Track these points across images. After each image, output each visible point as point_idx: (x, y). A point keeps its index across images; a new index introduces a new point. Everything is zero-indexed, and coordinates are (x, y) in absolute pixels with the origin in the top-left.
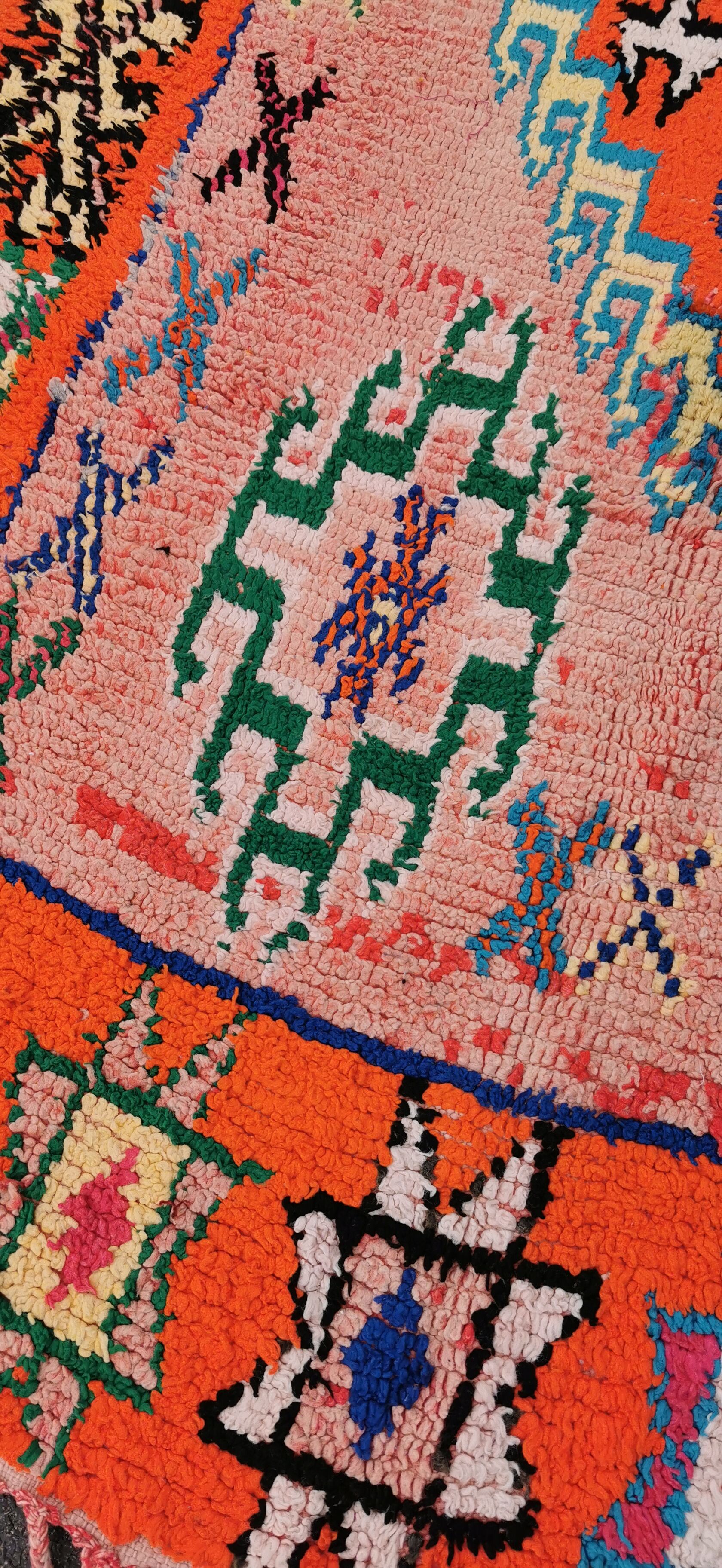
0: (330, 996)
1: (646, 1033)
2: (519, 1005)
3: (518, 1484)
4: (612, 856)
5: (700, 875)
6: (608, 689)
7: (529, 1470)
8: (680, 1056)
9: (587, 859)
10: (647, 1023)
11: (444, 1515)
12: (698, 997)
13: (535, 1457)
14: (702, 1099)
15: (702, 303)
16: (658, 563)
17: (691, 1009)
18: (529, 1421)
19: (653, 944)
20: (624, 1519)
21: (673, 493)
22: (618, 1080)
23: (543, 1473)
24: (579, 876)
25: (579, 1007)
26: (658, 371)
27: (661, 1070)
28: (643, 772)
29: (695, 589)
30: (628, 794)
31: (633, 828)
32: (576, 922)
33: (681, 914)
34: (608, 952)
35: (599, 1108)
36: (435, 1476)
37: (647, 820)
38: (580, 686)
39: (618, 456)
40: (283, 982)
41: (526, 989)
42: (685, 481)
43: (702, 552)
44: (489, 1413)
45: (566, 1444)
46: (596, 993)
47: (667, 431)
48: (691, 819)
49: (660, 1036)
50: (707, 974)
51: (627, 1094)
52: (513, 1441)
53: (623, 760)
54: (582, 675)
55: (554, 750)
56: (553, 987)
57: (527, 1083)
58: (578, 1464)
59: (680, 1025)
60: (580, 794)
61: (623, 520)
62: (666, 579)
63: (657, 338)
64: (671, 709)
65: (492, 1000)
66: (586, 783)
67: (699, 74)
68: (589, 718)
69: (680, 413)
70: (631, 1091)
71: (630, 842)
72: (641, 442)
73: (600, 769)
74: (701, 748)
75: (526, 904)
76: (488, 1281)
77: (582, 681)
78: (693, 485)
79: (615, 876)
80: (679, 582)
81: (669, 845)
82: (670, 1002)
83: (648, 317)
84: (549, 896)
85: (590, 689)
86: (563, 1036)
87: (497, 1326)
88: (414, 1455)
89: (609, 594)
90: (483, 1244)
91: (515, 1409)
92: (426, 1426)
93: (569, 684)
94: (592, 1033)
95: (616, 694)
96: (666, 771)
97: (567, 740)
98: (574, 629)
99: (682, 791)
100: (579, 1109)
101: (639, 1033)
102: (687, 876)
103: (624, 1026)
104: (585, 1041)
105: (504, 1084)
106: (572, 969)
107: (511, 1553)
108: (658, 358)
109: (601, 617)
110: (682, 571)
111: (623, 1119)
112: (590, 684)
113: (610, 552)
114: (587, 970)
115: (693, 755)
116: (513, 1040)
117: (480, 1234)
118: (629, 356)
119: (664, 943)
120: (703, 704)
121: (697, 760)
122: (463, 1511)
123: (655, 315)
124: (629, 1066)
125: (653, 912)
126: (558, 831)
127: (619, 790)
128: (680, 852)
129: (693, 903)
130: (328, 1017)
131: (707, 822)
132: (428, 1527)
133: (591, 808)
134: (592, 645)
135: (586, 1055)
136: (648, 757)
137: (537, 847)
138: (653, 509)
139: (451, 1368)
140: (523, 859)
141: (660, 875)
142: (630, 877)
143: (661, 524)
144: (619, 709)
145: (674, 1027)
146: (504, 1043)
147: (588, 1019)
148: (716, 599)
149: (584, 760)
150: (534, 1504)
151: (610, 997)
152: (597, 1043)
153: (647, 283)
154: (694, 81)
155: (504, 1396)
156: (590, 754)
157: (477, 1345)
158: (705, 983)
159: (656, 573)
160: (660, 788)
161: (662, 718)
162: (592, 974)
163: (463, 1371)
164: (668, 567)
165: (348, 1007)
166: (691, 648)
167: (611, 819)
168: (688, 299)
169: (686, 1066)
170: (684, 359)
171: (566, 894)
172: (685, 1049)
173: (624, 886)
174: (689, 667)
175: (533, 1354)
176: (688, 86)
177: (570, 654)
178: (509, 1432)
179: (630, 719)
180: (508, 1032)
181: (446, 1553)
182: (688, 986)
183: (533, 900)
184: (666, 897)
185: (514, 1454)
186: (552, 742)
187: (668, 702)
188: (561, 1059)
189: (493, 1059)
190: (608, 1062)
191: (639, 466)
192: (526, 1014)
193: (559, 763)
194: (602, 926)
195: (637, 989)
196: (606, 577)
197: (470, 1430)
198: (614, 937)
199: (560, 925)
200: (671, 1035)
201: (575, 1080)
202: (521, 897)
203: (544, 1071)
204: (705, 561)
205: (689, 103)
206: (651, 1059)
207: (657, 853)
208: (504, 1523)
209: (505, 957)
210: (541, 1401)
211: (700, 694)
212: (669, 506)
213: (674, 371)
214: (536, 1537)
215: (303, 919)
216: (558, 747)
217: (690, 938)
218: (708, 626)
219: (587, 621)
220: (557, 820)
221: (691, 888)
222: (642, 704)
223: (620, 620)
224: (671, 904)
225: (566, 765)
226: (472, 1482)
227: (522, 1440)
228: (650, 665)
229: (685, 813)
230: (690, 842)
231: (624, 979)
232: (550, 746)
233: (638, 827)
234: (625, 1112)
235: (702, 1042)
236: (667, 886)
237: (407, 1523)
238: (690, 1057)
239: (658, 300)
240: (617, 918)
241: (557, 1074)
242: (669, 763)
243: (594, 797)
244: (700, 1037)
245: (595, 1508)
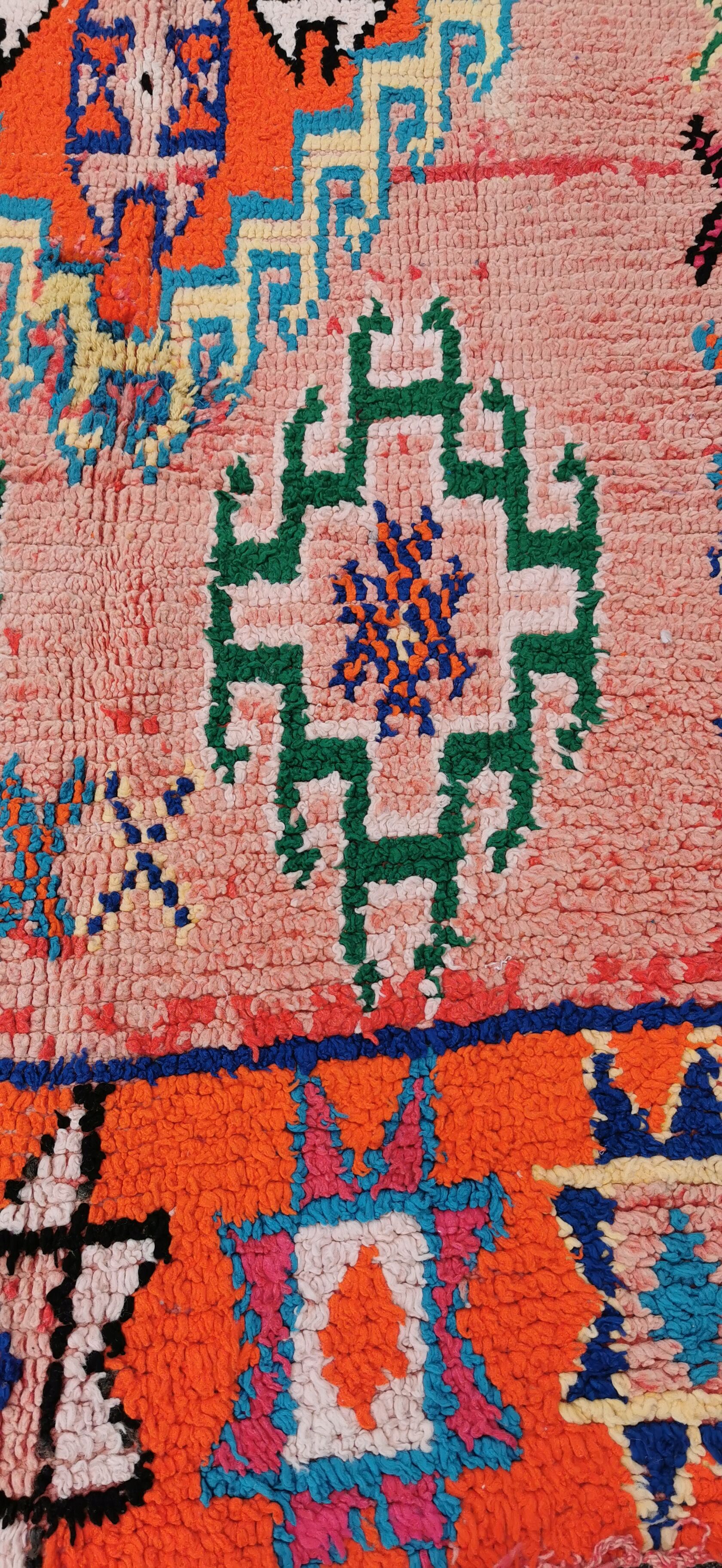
1: (166, 969)
2: (36, 980)
3: (127, 1442)
4: (97, 808)
5: (187, 802)
6: (58, 648)
7: (134, 1425)
8: (201, 980)
9: (73, 818)
10: (164, 958)
11: (58, 1500)
12: (209, 919)
13: (137, 1409)
14: (231, 1013)
15: (72, 252)
16: (83, 514)
17: (203, 933)
18: (124, 1378)
19: (155, 881)
20: (236, 1438)
21: (82, 442)
22: (147, 1021)
23: (149, 1424)
24: (69, 837)
25: (93, 964)
26: (43, 327)
27: (187, 1000)
28: (108, 719)
29: (124, 529)
30: (101, 745)
31: (110, 776)
32: (74, 883)
33: (175, 845)
34: (112, 902)
35: (135, 1055)
36: (43, 1464)
37: (122, 763)
38: (31, 652)
39: (22, 418)
41: (39, 962)
42: (91, 428)
43: (124, 492)
44: (81, 1385)
45: (164, 1388)
46: (108, 945)
47: (63, 383)
48: (166, 751)
49: (179, 967)
50: (212, 894)
51: (158, 1033)
52: (113, 1402)
53: (89, 712)
54: (30, 641)
55: (19, 721)
56: (64, 952)
57: (59, 1052)
58: (180, 1402)
59: (196, 950)
60: (53, 757)
61: (40, 480)
62: (94, 527)
63: (36, 293)
64: (123, 650)
65: (8, 983)
66: (57, 745)
67: (25, 31)
68: (47, 681)
69: (73, 363)
70: (162, 1029)
71: (112, 789)
72: (43, 400)
73: (68, 727)
74: (158, 681)
75: (23, 880)
76: (56, 1258)
77: (32, 647)
78: (99, 431)
79: (105, 827)
80: (107, 527)
81: (150, 782)
82: (182, 931)
83: (22, 276)
84: (44, 866)
85: (42, 653)
86: (83, 996)
87: (75, 1298)
88: (19, 1451)
89: (41, 555)
90: (47, 1224)
91: (108, 1371)
92: (25, 1419)
93: (21, 653)
94: (111, 985)
95: (67, 651)
96: (130, 711)
97: (30, 708)
98: (15, 598)
99: (151, 727)
100: (115, 1062)
101: (159, 972)
102: (174, 806)
103: (140, 968)
104: (106, 995)
105: (38, 1061)
106: (80, 928)
107: (134, 1511)
108: (39, 314)
109: (39, 579)
110: (109, 516)
111: (160, 1058)
112: (40, 648)
113: (33, 515)
114: (95, 925)
115: (152, 690)
116: (36, 1016)
117: (42, 1215)
118: (12, 317)
119: (164, 878)
120: (151, 638)
121: (159, 693)
122: (78, 1488)
123: (29, 273)
124: (155, 1006)
125: (149, 851)
126: (39, 799)
127: (91, 743)
128: (161, 786)
129: (184, 831)
131: (183, 751)
132: (45, 1516)
133: (66, 767)
134: (35, 609)
135: (111, 1007)
136: (110, 703)
137: (22, 821)
138: (65, 463)
139: (37, 1355)
140: (9, 836)
141: (148, 814)
142: (119, 824)
143: (77, 475)
144: (75, 664)
145: (190, 955)
146: (29, 1021)
147: (105, 972)
148: (145, 535)
149: (50, 723)
150: (147, 1456)
151: (123, 945)
152: (118, 993)
153: (14, 243)
154: (22, 38)
155: (93, 1363)
156: (56, 715)
157: (58, 1323)
158: (211, 903)
159: (82, 524)
160: (128, 730)
161: (117, 663)
162: (101, 927)
163: (49, 1353)
164: (94, 515)
166: (130, 587)
167: (90, 773)
168: (55, 252)
169: (209, 988)
170: (66, 310)
171: (60, 858)
172: (205, 973)
173: (114, 835)
174: (131, 606)
175: (115, 1313)
176: (17, 44)
177: (15, 624)
178: (106, 1396)
179: (88, 670)
180: (30, 1009)
181: (68, 1534)
182: (197, 912)
183: (29, 873)
184: (158, 833)
185: (117, 1415)
186: (15, 713)
187: (119, 646)
188: (85, 1019)
189: (21, 1040)
190: (133, 1007)
191: (44, 424)
192: (46, 985)
193: (26, 733)
194: (101, 878)
195: (149, 930)
196: (36, 539)
197: (64, 1407)
198: (114, 886)
199: (60, 891)
200: (189, 963)
201: (103, 1036)
202: (17, 874)
203: (71, 1035)
204: (129, 501)
205: (18, 60)
206: (174, 992)
207: (140, 793)
208: (123, 1485)
209: (12, 937)
210: (131, 1354)
211: (146, 629)
212: (81, 456)
213: (59, 324)
214: (155, 1487)
216: (22, 717)
217: (188, 864)
218: (142, 562)
219: (27, 587)
220: (36, 789)
221: (181, 818)
222: (97, 654)
223: (60, 576)
224: (165, 838)
225: (34, 733)
226: (80, 1457)
227: (122, 1398)
228: (95, 614)
229: (158, 746)
230: (171, 773)
231: (134, 922)
232: (15, 719)
233: (116, 774)
234: (160, 1050)
235: (220, 961)
236: (158, 821)
237: (26, 1521)
238: (212, 978)
239: (28, 257)
240: (113, 867)
241: (85, 1035)
242: (130, 703)
243: (68, 756)
244: (216, 956)
245: (205, 1438)
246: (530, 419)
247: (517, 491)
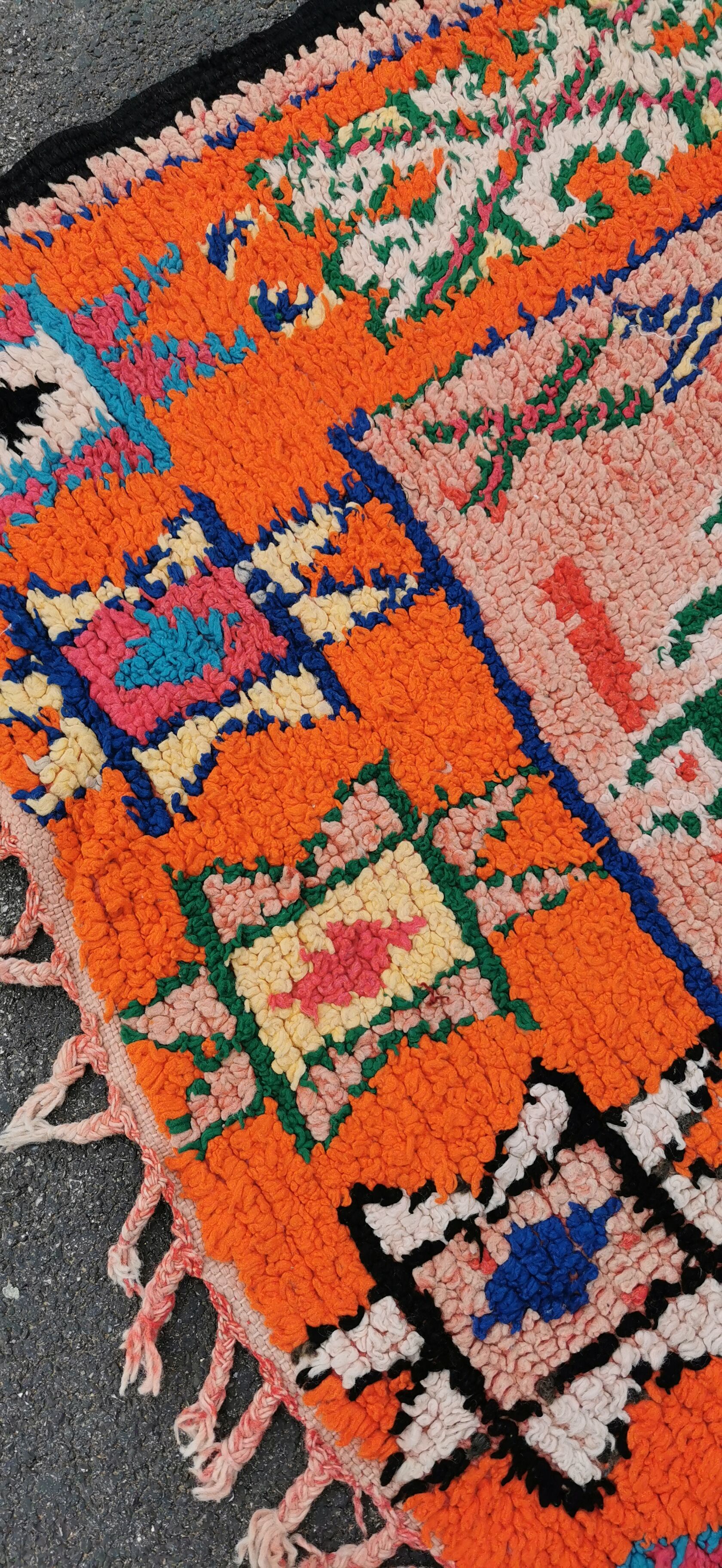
0: (687, 903)
3: (604, 1458)
7: (624, 1451)
11: (522, 1438)
13: (637, 1446)
18: (651, 1410)
20: (685, 1558)
23: (636, 1463)
36: (534, 1397)
40: (651, 861)
44: (620, 1377)
45: (671, 1453)
52: (625, 1417)
58: (673, 1479)
76: (687, 1261)
87: (671, 1306)
88: (525, 1365)
90: (698, 1224)
91: (644, 1390)
92: (551, 1348)
107: (563, 1514)
117: (702, 1213)
122: (542, 1446)
130: (673, 920)
132: (501, 1439)
139: (605, 1313)
150: (609, 1485)
155: (641, 1372)
157: (641, 1309)
163: (616, 1323)
165: (698, 924)
175: (689, 1353)
178: (626, 1406)
181: (504, 1472)
185: (617, 1428)
197: (594, 1380)
208: (569, 1482)
210: (672, 1400)
214: (594, 1515)
215: (704, 817)
226: (566, 1428)
227: (633, 1422)
237: (484, 1421)
245: (664, 1528)
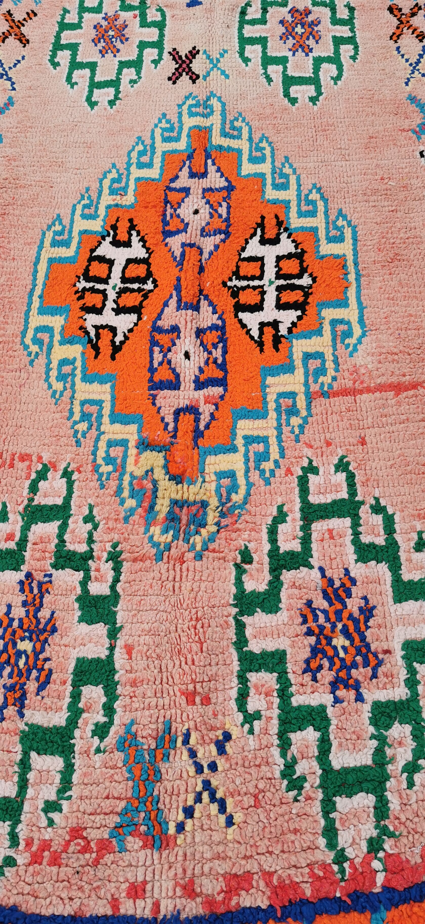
1: (222, 855)
2: (147, 864)
4: (178, 752)
5: (229, 747)
6: (154, 655)
8: (243, 862)
9: (165, 758)
10: (221, 848)
12: (245, 822)
14: (262, 884)
15: (154, 440)
16: (164, 578)
17: (243, 831)
19: (213, 798)
21: (163, 539)
22: (213, 890)
24: (163, 771)
25: (181, 853)
26: (141, 478)
27: (236, 875)
28: (183, 697)
29: (186, 586)
30: (179, 712)
31: (185, 732)
32: (167, 800)
33: (223, 774)
34: (189, 812)
35: (207, 912)
37: (192, 723)
38: (139, 658)
39: (131, 527)
41: (149, 852)
42: (167, 532)
43: (185, 565)
46: (189, 840)
47: (152, 508)
48: (215, 715)
49: (230, 854)
50: (246, 806)
51: (220, 898)
53: (172, 693)
54: (139, 651)
55: (134, 699)
56: (164, 845)
57: (163, 912)
59: (239, 843)
60: (153, 720)
61: (141, 560)
62: (170, 585)
63: (136, 462)
64: (189, 656)
65: (132, 866)
66: (155, 713)
67: (126, 332)
68: (148, 675)
69: (156, 497)
70: (222, 895)
71: (186, 741)
72: (141, 517)
73: (161, 702)
74: (210, 673)
75: (138, 799)
77: (139, 655)
78: (171, 532)
79: (183, 764)
80: (177, 585)
81: (207, 735)
82: (230, 830)
83: (129, 453)
84: (150, 789)
85: (145, 658)
86: (176, 874)
89: (142, 602)
93: (133, 659)
94: (192, 867)
95: (159, 657)
96: (195, 693)
97: (139, 691)
98: (129, 627)
99: (206, 701)
100: (196, 917)
101: (218, 857)
102: (221, 750)
103: (208, 855)
104: (189, 872)
105: (150, 917)
106: (172, 830)
108: (139, 472)
109: (141, 616)
110: (178, 579)
111: (222, 914)
112: (144, 655)
113: (138, 579)
114: (181, 827)
115: (206, 679)
116: (149, 887)
118: (124, 475)
119: (218, 795)
120: (204, 649)
121: (210, 681)
123: (132, 451)
124: (217, 879)
125: (208, 778)
126: (146, 747)
127: (173, 711)
128: (214, 737)
129: (228, 765)
131: (224, 715)
133: (161, 726)
134: (140, 633)
135: (192, 882)
136: (184, 687)
137: (136, 761)
138: (154, 551)
140: (130, 771)
141: (207, 755)
142: (191, 761)
143: (160, 557)
144: (163, 665)
145: (236, 845)
146: (144, 890)
147: (188, 858)
148: (198, 589)
149: (151, 700)
151: (197, 840)
152: (196, 872)
153: (125, 437)
154: (125, 335)
156: (153, 695)
158: (246, 812)
159: (164, 584)
160: (194, 703)
161: (186, 663)
162: (183, 829)
164: (170, 579)
166: (191, 619)
167: (173, 730)
168: (146, 441)
169: (248, 867)
170: (152, 470)
171: (159, 784)
172: (245, 857)
173: (189, 769)
174: (192, 630)
176: (123, 339)
177: (130, 642)
179: (170, 668)
180: (145, 882)
182: (238, 818)
183: (141, 794)
184: (213, 767)
186: (132, 694)
187: (187, 653)
188: (178, 889)
189: (140, 903)
190: (205, 881)
191: (142, 530)
192: (152, 867)
193: (137, 706)
194: (182, 797)
195: (211, 829)
196: (139, 593)
198: (190, 802)
199: (159, 805)
200: (236, 851)
201: (189, 900)
202: (134, 795)
203: (170, 900)
204: (188, 570)
205: (124, 346)
206: (228, 870)
207: (201, 742)
209: (133, 836)
211: (202, 644)
212: (162, 547)
213: (149, 478)
216: (135, 696)
217: (232, 787)
218: (197, 605)
219: (135, 620)
220: (144, 740)
221: (226, 756)
222: (174, 658)
223: (152, 614)
224: (217, 770)
225: (142, 706)
228: (173, 635)
229: (211, 713)
230: (218, 729)
231: (202, 825)
232: (131, 697)
233: (188, 730)
234: (222, 909)
235: (254, 849)
236: (212, 759)
238: (249, 861)
239: (132, 444)
240: (189, 790)
241: (178, 900)
242: (195, 688)
243: (161, 719)
244: (251, 846)
246: (397, 518)
247: (394, 558)
